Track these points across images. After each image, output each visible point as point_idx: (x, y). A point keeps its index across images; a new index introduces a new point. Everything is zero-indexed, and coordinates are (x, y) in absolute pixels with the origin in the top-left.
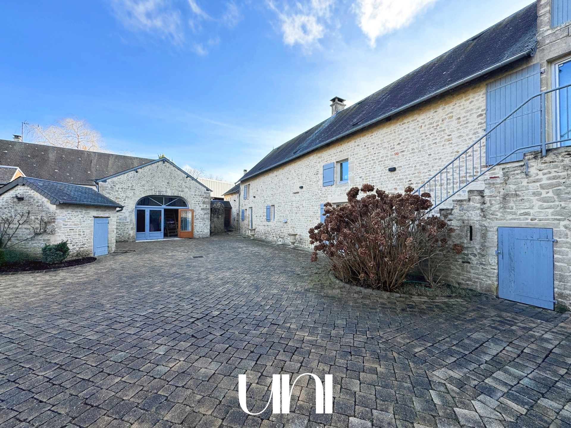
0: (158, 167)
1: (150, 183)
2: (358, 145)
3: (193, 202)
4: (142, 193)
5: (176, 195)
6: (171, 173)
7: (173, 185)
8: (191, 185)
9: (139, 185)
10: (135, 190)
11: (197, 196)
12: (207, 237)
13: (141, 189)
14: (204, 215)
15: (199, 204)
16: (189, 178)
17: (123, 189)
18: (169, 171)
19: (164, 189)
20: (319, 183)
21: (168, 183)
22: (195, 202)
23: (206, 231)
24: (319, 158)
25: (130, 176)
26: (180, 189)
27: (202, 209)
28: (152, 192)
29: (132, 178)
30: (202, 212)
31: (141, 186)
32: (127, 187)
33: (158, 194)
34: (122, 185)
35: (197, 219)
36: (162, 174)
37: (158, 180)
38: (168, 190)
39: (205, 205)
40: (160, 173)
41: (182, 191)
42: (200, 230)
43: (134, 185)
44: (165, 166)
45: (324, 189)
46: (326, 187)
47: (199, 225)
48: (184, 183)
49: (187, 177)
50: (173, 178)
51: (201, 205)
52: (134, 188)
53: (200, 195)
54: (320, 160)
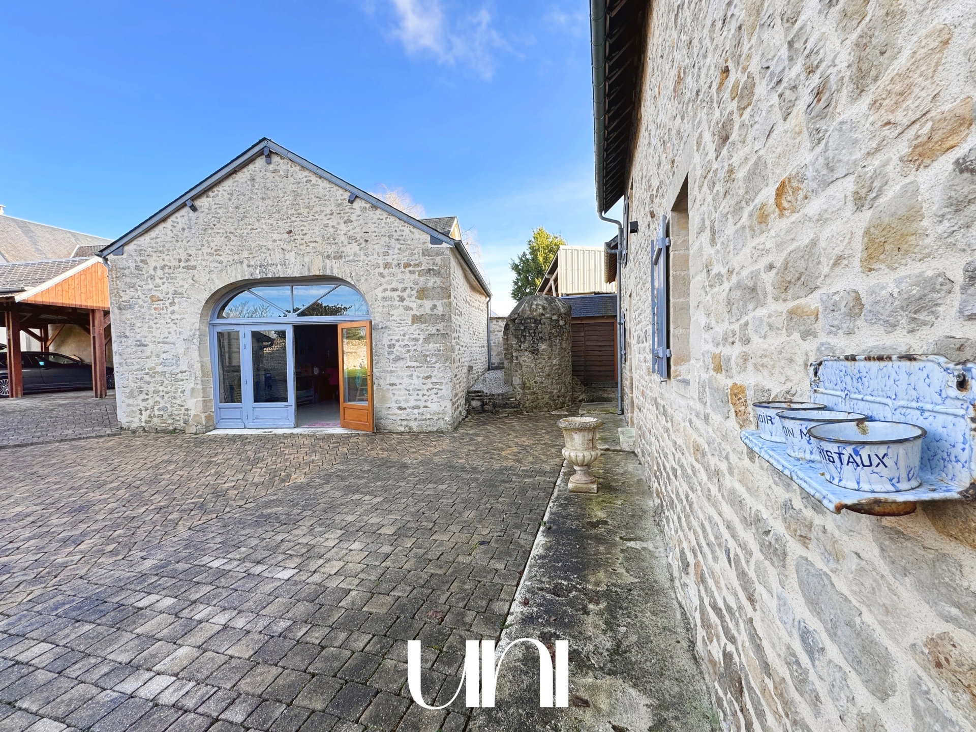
0: (253, 180)
1: (236, 241)
3: (380, 295)
4: (214, 276)
5: (317, 273)
6: (296, 194)
7: (307, 238)
8: (371, 228)
9: (206, 250)
10: (194, 268)
11: (394, 270)
12: (440, 432)
13: (213, 265)
14: (427, 340)
15: (402, 299)
16: (358, 204)
17: (167, 270)
18: (290, 187)
19: (277, 257)
21: (290, 232)
22: (388, 294)
23: (434, 407)
25: (180, 226)
26: (331, 250)
27: (417, 319)
28: (243, 272)
30: (415, 330)
31: (211, 254)
32: (177, 264)
33: (258, 277)
34: (163, 256)
35: (398, 359)
36: (267, 201)
37: (256, 225)
38: (291, 256)
39: (428, 304)
40: (260, 203)
41: (339, 256)
42: (412, 403)
43: (192, 251)
44: (275, 171)
47: (406, 380)
48: (343, 227)
49: (351, 202)
50: (305, 212)
51: (413, 303)
52: (192, 263)
53: (407, 265)
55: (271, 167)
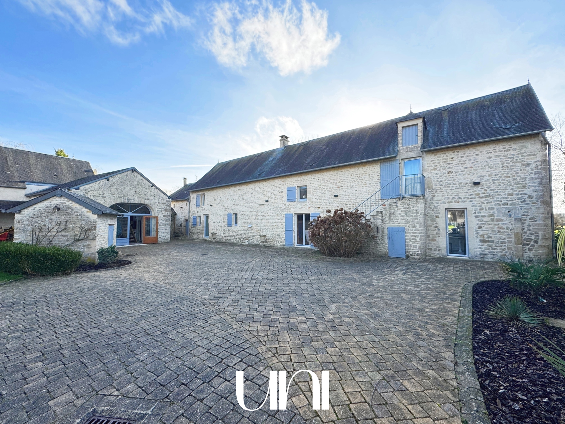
0: (127, 176)
1: (119, 191)
2: (314, 178)
3: (157, 210)
4: (112, 200)
5: (142, 203)
6: (138, 182)
7: (140, 194)
8: (156, 193)
9: (109, 192)
10: (105, 197)
11: (160, 204)
12: (168, 242)
13: (111, 197)
14: (166, 221)
15: (161, 211)
16: (153, 187)
17: (95, 197)
18: (137, 180)
19: (132, 197)
20: (283, 199)
21: (135, 191)
22: (159, 210)
23: (167, 237)
24: (283, 182)
25: (101, 184)
26: (146, 197)
27: (164, 216)
28: (121, 200)
29: (103, 186)
30: (164, 219)
31: (111, 194)
32: (99, 195)
33: (126, 202)
34: (94, 192)
35: (160, 225)
36: (130, 182)
37: (126, 188)
38: (136, 198)
39: (167, 213)
40: (128, 182)
41: (148, 199)
42: (162, 236)
43: (105, 192)
44: (134, 175)
45: (287, 204)
46: (289, 203)
47: (161, 230)
48: (149, 192)
49: (152, 186)
50: (140, 187)
51: (164, 212)
52: (105, 196)
53: (163, 203)
54: (284, 183)
55: (133, 174)
